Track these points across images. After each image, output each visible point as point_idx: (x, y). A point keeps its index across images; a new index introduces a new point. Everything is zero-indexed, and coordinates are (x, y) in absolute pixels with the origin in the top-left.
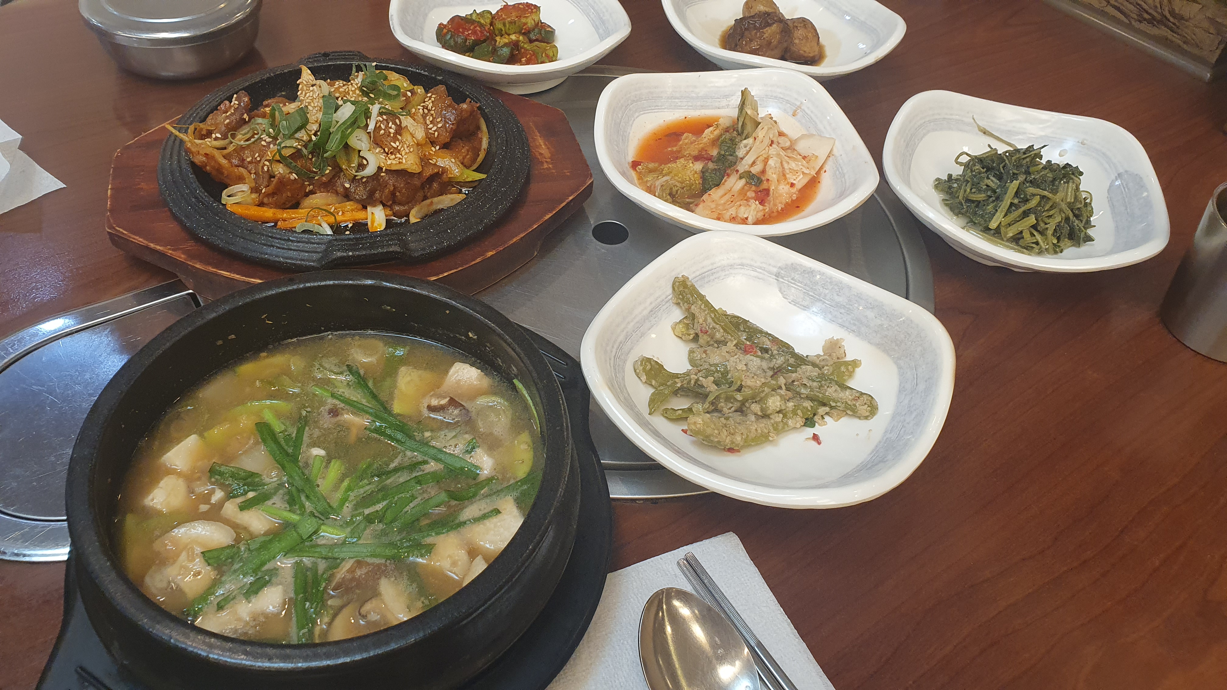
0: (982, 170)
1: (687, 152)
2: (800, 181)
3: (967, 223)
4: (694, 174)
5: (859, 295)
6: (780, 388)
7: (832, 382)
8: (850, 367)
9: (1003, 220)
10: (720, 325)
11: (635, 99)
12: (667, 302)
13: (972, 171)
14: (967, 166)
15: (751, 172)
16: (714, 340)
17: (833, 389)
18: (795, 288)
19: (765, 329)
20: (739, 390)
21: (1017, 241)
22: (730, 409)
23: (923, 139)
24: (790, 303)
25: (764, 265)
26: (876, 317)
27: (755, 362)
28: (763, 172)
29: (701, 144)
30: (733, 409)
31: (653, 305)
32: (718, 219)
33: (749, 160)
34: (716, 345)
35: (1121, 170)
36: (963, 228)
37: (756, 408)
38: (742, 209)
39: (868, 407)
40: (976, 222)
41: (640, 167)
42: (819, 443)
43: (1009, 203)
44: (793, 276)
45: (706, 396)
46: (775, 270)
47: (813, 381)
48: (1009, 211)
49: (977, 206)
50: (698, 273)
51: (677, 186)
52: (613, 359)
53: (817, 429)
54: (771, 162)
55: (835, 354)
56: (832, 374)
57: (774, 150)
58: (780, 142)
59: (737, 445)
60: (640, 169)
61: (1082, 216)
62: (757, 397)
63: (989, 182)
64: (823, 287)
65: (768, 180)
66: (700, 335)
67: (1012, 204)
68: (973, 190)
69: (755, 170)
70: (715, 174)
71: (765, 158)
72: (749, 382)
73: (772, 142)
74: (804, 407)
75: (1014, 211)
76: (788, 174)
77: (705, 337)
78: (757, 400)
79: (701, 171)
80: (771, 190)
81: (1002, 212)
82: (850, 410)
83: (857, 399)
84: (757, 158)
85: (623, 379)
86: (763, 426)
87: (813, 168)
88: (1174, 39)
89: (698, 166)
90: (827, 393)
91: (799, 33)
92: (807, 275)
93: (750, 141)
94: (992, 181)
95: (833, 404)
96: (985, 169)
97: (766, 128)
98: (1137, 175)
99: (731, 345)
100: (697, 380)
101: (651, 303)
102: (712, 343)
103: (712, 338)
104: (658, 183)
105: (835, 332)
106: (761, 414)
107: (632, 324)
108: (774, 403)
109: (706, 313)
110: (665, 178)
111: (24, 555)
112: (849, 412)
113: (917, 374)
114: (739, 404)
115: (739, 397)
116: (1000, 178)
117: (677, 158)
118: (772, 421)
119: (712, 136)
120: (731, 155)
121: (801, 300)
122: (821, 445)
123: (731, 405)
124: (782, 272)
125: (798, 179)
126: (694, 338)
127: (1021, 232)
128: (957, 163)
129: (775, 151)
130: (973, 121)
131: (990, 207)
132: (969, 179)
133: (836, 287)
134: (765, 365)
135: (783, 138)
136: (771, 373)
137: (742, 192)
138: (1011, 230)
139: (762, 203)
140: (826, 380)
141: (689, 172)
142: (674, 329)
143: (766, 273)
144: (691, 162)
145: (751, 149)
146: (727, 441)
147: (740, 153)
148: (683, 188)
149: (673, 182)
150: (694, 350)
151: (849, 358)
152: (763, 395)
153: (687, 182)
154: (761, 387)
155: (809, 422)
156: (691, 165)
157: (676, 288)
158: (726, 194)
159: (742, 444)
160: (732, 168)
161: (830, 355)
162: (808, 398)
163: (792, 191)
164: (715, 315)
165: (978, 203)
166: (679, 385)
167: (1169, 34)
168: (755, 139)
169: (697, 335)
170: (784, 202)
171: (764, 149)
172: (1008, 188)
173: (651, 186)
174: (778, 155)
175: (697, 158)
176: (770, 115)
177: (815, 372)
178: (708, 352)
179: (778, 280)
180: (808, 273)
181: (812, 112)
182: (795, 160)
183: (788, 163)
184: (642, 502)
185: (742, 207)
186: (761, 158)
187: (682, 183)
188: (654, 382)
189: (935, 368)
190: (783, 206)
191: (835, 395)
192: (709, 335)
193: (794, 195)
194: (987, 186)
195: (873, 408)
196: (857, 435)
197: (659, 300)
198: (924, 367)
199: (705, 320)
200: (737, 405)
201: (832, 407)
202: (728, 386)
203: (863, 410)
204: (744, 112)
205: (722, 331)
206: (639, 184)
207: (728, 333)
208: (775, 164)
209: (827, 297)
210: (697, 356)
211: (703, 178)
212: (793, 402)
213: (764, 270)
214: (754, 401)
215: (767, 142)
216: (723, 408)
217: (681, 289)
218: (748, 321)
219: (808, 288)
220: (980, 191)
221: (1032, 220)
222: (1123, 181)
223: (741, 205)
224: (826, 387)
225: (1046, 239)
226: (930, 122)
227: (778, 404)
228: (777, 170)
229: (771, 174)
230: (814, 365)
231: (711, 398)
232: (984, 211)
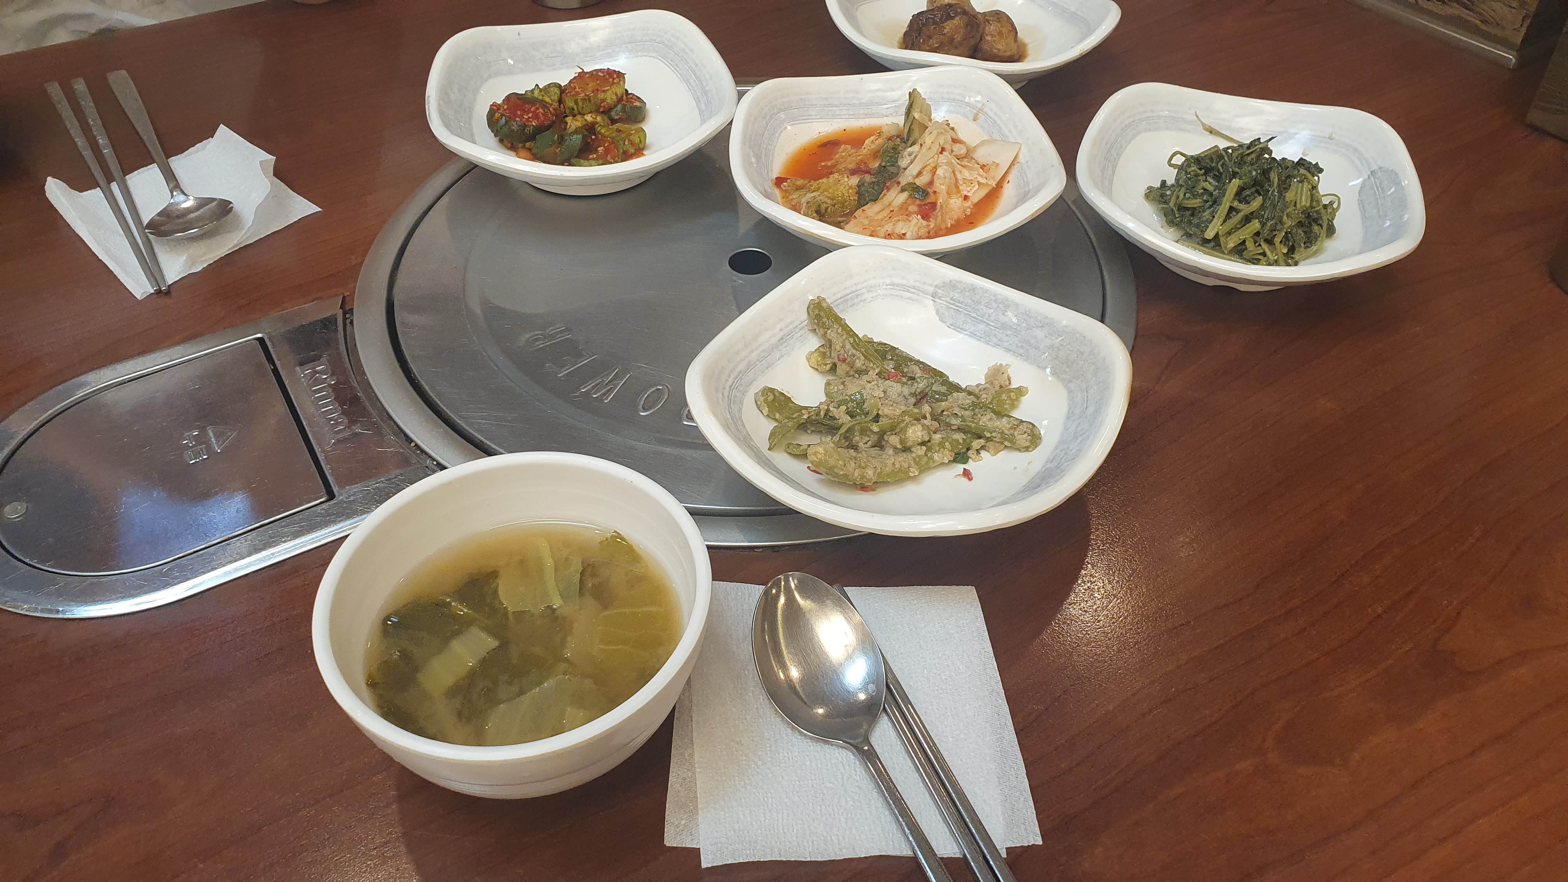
0: (1199, 171)
1: (843, 166)
2: (976, 194)
3: (1182, 236)
4: (848, 189)
5: (1027, 313)
6: (925, 417)
7: (988, 410)
8: (1012, 394)
9: (1221, 227)
10: (860, 351)
11: (782, 107)
12: (801, 329)
13: (1187, 173)
14: (1181, 168)
15: (915, 184)
16: (855, 369)
17: (988, 417)
18: (955, 309)
19: (917, 357)
20: (877, 418)
21: (1239, 252)
22: (866, 443)
23: (1132, 142)
24: (948, 327)
25: (918, 284)
26: (1046, 337)
27: (895, 388)
28: (931, 183)
29: (859, 155)
30: (870, 443)
31: (784, 332)
32: (871, 236)
33: (914, 170)
34: (857, 375)
35: (1375, 167)
36: (1177, 242)
37: (894, 440)
38: (900, 224)
39: (1029, 435)
40: (1191, 232)
41: (785, 184)
42: (970, 479)
43: (1227, 207)
44: (951, 296)
45: (838, 429)
46: (931, 289)
47: (966, 409)
48: (1228, 216)
49: (1193, 215)
50: (839, 296)
51: (827, 203)
52: (727, 389)
53: (970, 466)
54: (940, 172)
55: (997, 382)
56: (990, 403)
57: (943, 158)
58: (954, 149)
59: (869, 480)
60: (785, 186)
61: (1322, 220)
62: (894, 428)
63: (1207, 185)
64: (986, 306)
65: (935, 192)
66: (839, 364)
67: (1231, 209)
68: (1188, 195)
69: (921, 181)
70: (873, 188)
71: (934, 168)
72: (886, 411)
73: (943, 149)
74: (954, 440)
75: (1234, 216)
76: (961, 185)
77: (844, 366)
78: (896, 431)
79: (857, 186)
80: (939, 204)
81: (1219, 218)
82: (1007, 442)
83: (1014, 428)
84: (924, 168)
85: (740, 411)
86: (902, 460)
87: (993, 178)
88: (1469, 18)
89: (854, 180)
90: (981, 422)
91: (992, 28)
92: (967, 294)
93: (916, 148)
94: (1210, 183)
95: (988, 435)
96: (1203, 171)
97: (935, 132)
98: (1392, 171)
99: (873, 374)
100: (828, 410)
101: (781, 330)
102: (852, 373)
103: (852, 367)
104: (804, 200)
105: (999, 357)
106: (901, 447)
107: (756, 353)
108: (915, 433)
109: (844, 338)
110: (814, 194)
111: (58, 612)
112: (1007, 443)
113: (1087, 397)
114: (876, 437)
115: (875, 428)
116: (1218, 178)
117: (832, 173)
118: (914, 455)
119: (873, 147)
120: (893, 165)
121: (961, 323)
122: (972, 481)
123: (867, 439)
124: (939, 291)
125: (973, 191)
126: (831, 369)
127: (1244, 241)
128: (1170, 165)
129: (945, 159)
130: (1195, 118)
131: (1206, 214)
132: (1183, 184)
133: (1001, 306)
134: (906, 391)
135: (958, 145)
136: (913, 400)
137: (903, 207)
138: (1231, 239)
139: (925, 217)
140: (981, 408)
141: (842, 187)
142: (808, 359)
143: (920, 293)
144: (846, 176)
145: (916, 157)
146: (856, 474)
147: (903, 163)
148: (834, 206)
149: (821, 198)
150: (831, 382)
151: (1014, 385)
152: (902, 425)
153: (840, 198)
154: (901, 415)
155: (961, 457)
156: (846, 179)
157: (811, 312)
158: (883, 210)
159: (874, 479)
160: (893, 180)
161: (992, 384)
162: (959, 429)
163: (967, 205)
164: (854, 340)
165: (1193, 211)
166: (805, 417)
167: (1464, 13)
168: (921, 145)
169: (835, 365)
170: (955, 217)
171: (933, 157)
172: (1226, 190)
173: (796, 204)
174: (949, 164)
175: (853, 172)
176: (948, 121)
177: (969, 400)
178: (846, 383)
179: (935, 301)
180: (970, 291)
181: (995, 114)
182: (970, 169)
183: (961, 172)
184: (760, 550)
185: (900, 222)
186: (929, 168)
187: (833, 199)
188: (778, 416)
189: (1106, 387)
190: (953, 222)
191: (989, 424)
192: (848, 364)
193: (969, 210)
194: (1205, 189)
195: (1035, 439)
196: (1015, 468)
197: (791, 327)
198: (1095, 387)
199: (843, 347)
200: (874, 438)
201: (988, 439)
202: (863, 417)
203: (1022, 439)
204: (911, 117)
205: (862, 358)
206: (783, 203)
207: (870, 360)
208: (944, 174)
209: (992, 318)
210: (834, 388)
211: (859, 193)
212: (941, 434)
213: (918, 290)
214: (894, 433)
215: (936, 148)
216: (859, 442)
217: (817, 312)
218: (898, 349)
219: (970, 309)
220: (1195, 196)
221: (1255, 225)
222: (1376, 180)
223: (899, 220)
224: (979, 415)
225: (1275, 249)
226: (1141, 120)
227: (920, 434)
228: (947, 180)
229: (938, 185)
230: (970, 393)
231: (843, 430)
232: (1200, 219)
